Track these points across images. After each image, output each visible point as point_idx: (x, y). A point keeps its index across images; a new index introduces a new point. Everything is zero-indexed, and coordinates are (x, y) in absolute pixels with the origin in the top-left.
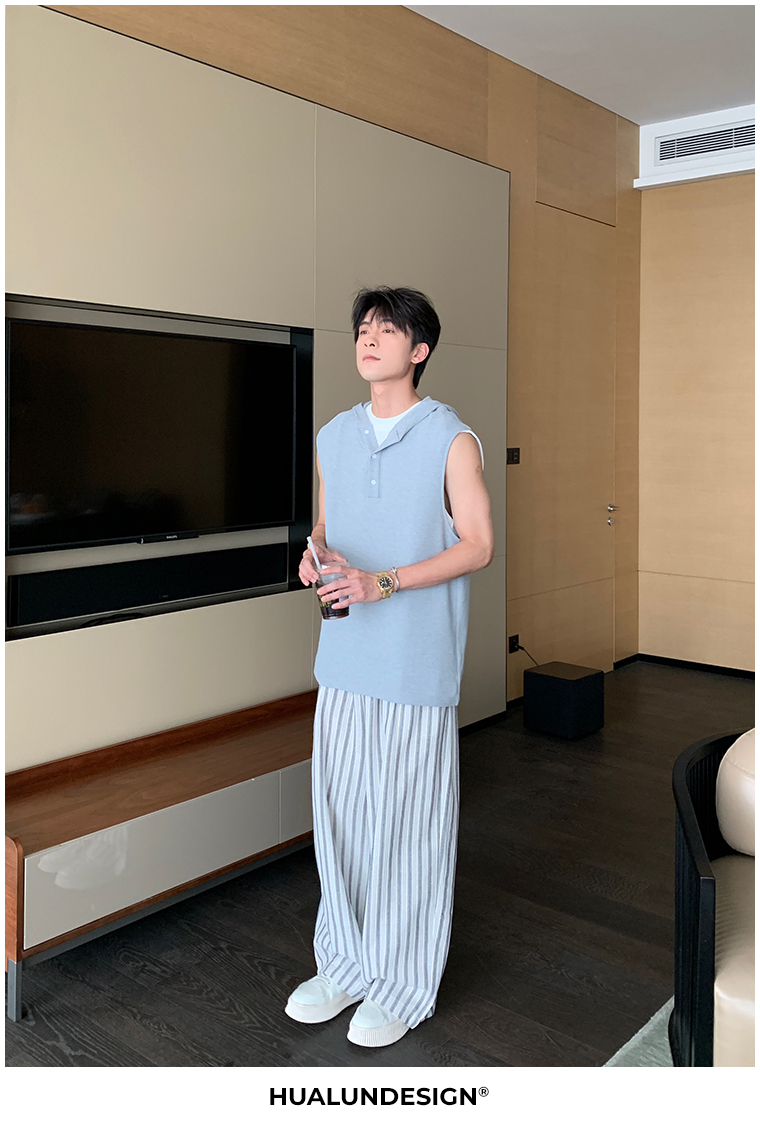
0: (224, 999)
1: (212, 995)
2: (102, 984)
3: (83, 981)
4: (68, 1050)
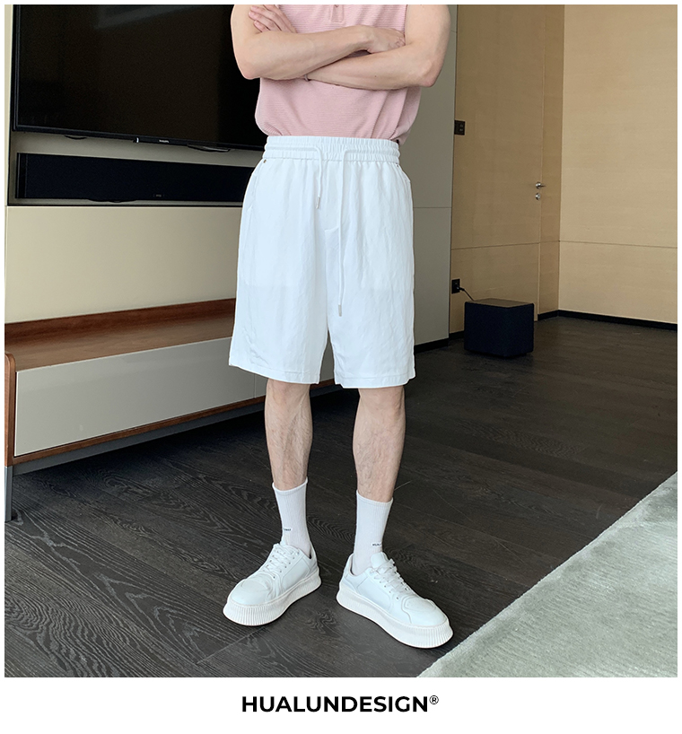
0: (199, 512)
1: (188, 509)
2: (88, 500)
3: (72, 496)
4: (50, 543)
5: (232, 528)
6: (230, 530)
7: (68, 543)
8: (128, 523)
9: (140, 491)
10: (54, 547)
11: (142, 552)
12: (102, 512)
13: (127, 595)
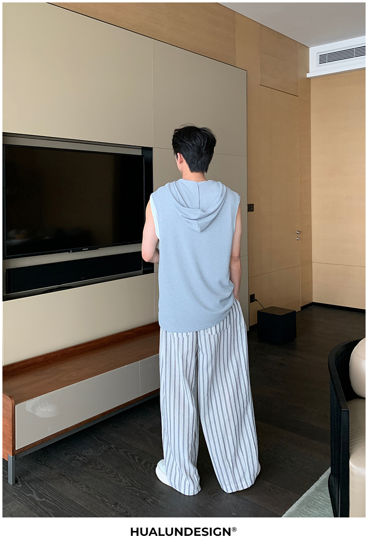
0: (113, 472)
2: (54, 466)
3: (45, 465)
4: (37, 499)
5: (131, 484)
6: (130, 485)
7: (46, 498)
8: (76, 482)
9: (81, 459)
10: (40, 502)
11: (85, 502)
12: (62, 475)
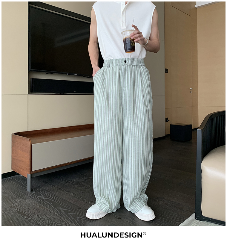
2: (55, 185)
3: (50, 184)
7: (49, 198)
9: (71, 182)
10: (45, 199)
11: (72, 200)
12: (60, 188)
13: (68, 213)
